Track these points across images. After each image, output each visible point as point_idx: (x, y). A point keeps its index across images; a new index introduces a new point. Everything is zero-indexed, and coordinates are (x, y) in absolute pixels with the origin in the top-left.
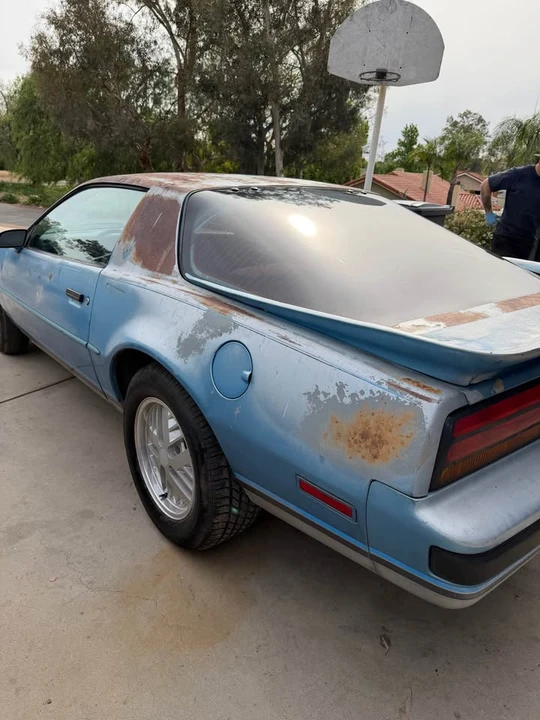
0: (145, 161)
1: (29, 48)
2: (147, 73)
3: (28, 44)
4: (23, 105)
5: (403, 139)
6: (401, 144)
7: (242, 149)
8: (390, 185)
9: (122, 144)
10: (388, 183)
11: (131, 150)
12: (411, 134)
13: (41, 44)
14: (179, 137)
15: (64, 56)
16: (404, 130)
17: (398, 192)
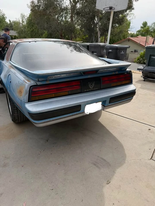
0: (61, 36)
1: (30, 5)
2: (62, 10)
3: (29, 4)
4: (29, 21)
5: (142, 26)
6: (142, 27)
7: (88, 31)
8: (135, 41)
9: (55, 31)
10: (135, 40)
11: (57, 33)
12: (145, 24)
13: (33, 4)
14: (70, 29)
15: (39, 6)
16: (143, 23)
17: (137, 43)
